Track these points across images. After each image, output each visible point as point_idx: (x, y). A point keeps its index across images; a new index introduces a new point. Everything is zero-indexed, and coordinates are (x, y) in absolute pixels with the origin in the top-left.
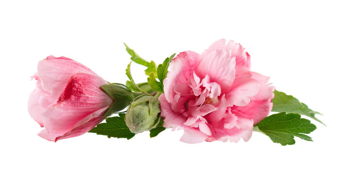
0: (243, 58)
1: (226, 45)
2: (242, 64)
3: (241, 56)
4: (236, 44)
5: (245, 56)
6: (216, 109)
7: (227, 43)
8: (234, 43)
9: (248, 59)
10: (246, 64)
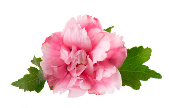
0: (93, 23)
1: (76, 20)
2: (94, 27)
3: (91, 22)
4: (83, 16)
5: (94, 21)
6: (86, 67)
7: (76, 19)
8: (82, 17)
9: (97, 22)
10: (97, 26)
